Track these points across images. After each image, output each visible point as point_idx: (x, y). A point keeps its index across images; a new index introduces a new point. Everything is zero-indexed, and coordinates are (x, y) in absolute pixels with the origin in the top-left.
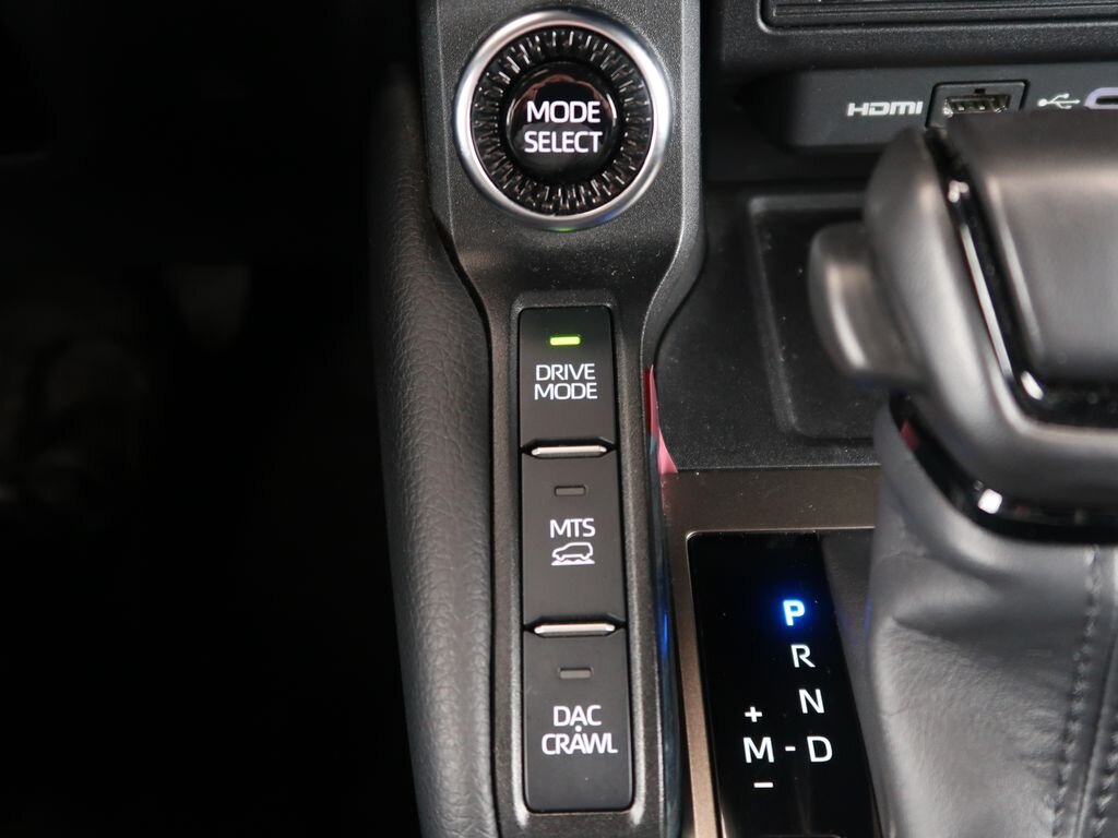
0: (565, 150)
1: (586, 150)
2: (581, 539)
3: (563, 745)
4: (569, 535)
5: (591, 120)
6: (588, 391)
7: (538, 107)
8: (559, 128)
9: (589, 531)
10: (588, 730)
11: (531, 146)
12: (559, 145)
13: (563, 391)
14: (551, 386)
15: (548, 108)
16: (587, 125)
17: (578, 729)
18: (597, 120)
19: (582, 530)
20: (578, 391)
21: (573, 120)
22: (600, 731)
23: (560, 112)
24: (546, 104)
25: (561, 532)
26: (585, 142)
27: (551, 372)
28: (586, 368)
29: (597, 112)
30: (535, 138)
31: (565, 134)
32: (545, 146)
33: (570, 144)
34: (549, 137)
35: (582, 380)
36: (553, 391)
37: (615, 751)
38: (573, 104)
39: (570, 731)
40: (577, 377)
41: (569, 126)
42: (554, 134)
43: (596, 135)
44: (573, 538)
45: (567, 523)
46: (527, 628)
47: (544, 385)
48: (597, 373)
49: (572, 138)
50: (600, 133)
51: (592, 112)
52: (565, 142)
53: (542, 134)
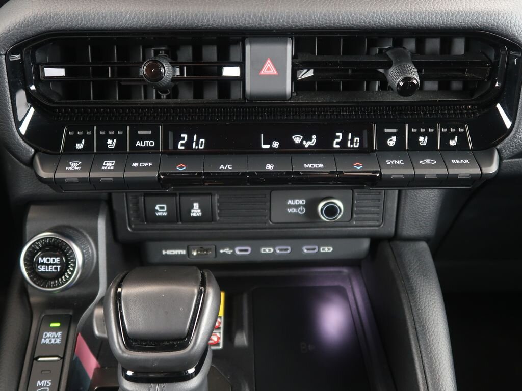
0: (50, 271)
1: (56, 271)
2: (46, 387)
4: (43, 385)
5: (57, 263)
6: (58, 341)
7: (42, 258)
8: (48, 265)
9: (49, 384)
11: (40, 269)
12: (48, 269)
13: (50, 341)
14: (47, 339)
16: (56, 264)
18: (59, 263)
19: (47, 384)
20: (55, 341)
21: (52, 263)
23: (48, 260)
24: (44, 258)
25: (40, 385)
26: (56, 268)
27: (48, 335)
28: (59, 334)
29: (59, 260)
30: (41, 267)
31: (50, 266)
32: (44, 270)
33: (51, 269)
34: (45, 267)
35: (57, 337)
36: (47, 341)
38: (52, 258)
40: (56, 336)
41: (51, 264)
42: (47, 267)
43: (59, 267)
44: (44, 387)
45: (43, 382)
47: (45, 339)
48: (62, 336)
49: (52, 267)
51: (57, 260)
52: (50, 268)
53: (43, 266)
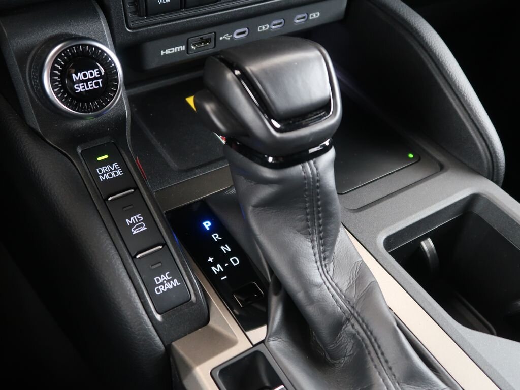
0: (90, 88)
1: (98, 87)
2: (139, 222)
3: (162, 289)
4: (134, 222)
5: (97, 76)
6: (119, 173)
7: (77, 75)
8: (86, 81)
9: (141, 219)
10: (168, 281)
11: (78, 90)
12: (88, 87)
13: (110, 175)
14: (105, 175)
15: (80, 75)
16: (96, 78)
17: (165, 282)
18: (99, 76)
19: (138, 219)
20: (116, 173)
21: (90, 77)
22: (172, 280)
23: (85, 75)
24: (79, 74)
25: (131, 222)
26: (97, 84)
27: (103, 170)
28: (115, 165)
29: (98, 72)
30: (79, 87)
31: (89, 83)
32: (83, 89)
33: (92, 86)
34: (84, 85)
35: (115, 169)
36: (107, 176)
37: (180, 284)
38: (89, 71)
39: (163, 284)
40: (113, 169)
41: (89, 80)
42: (85, 84)
43: (100, 81)
44: (136, 223)
45: (132, 218)
46: (134, 258)
47: (103, 175)
48: (120, 165)
49: (92, 84)
50: (101, 80)
51: (96, 73)
52: (90, 86)
53: (80, 85)
